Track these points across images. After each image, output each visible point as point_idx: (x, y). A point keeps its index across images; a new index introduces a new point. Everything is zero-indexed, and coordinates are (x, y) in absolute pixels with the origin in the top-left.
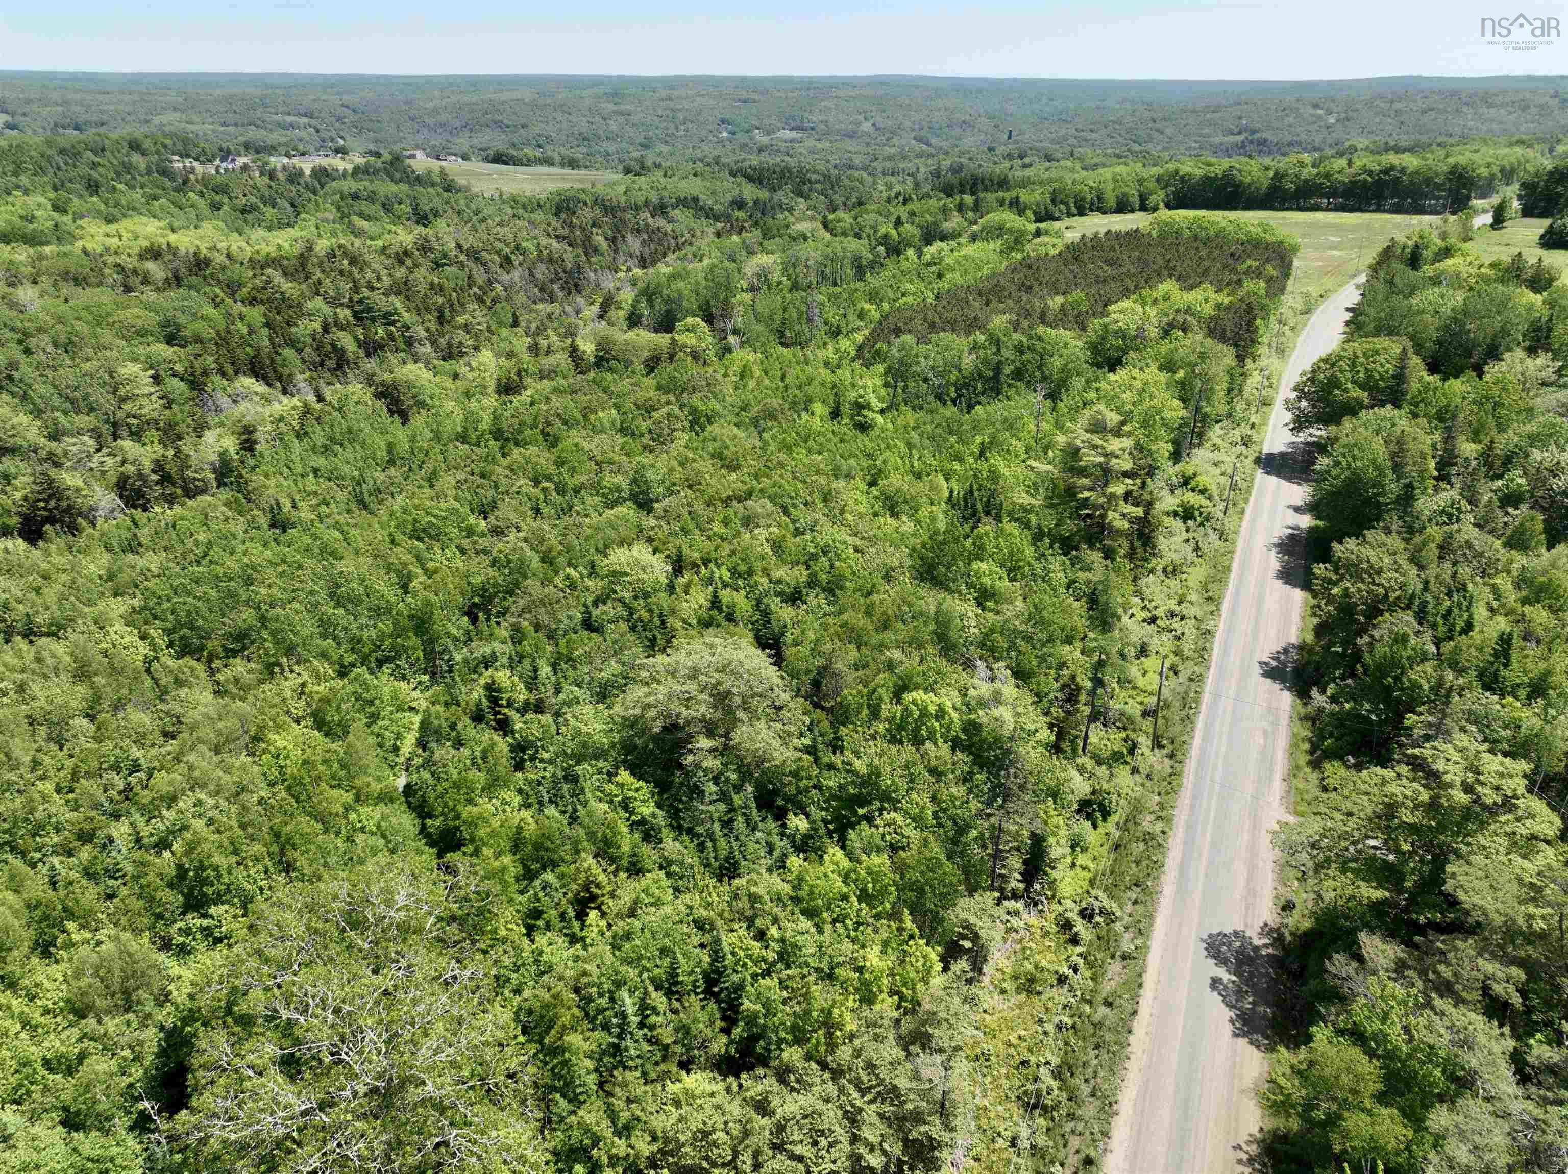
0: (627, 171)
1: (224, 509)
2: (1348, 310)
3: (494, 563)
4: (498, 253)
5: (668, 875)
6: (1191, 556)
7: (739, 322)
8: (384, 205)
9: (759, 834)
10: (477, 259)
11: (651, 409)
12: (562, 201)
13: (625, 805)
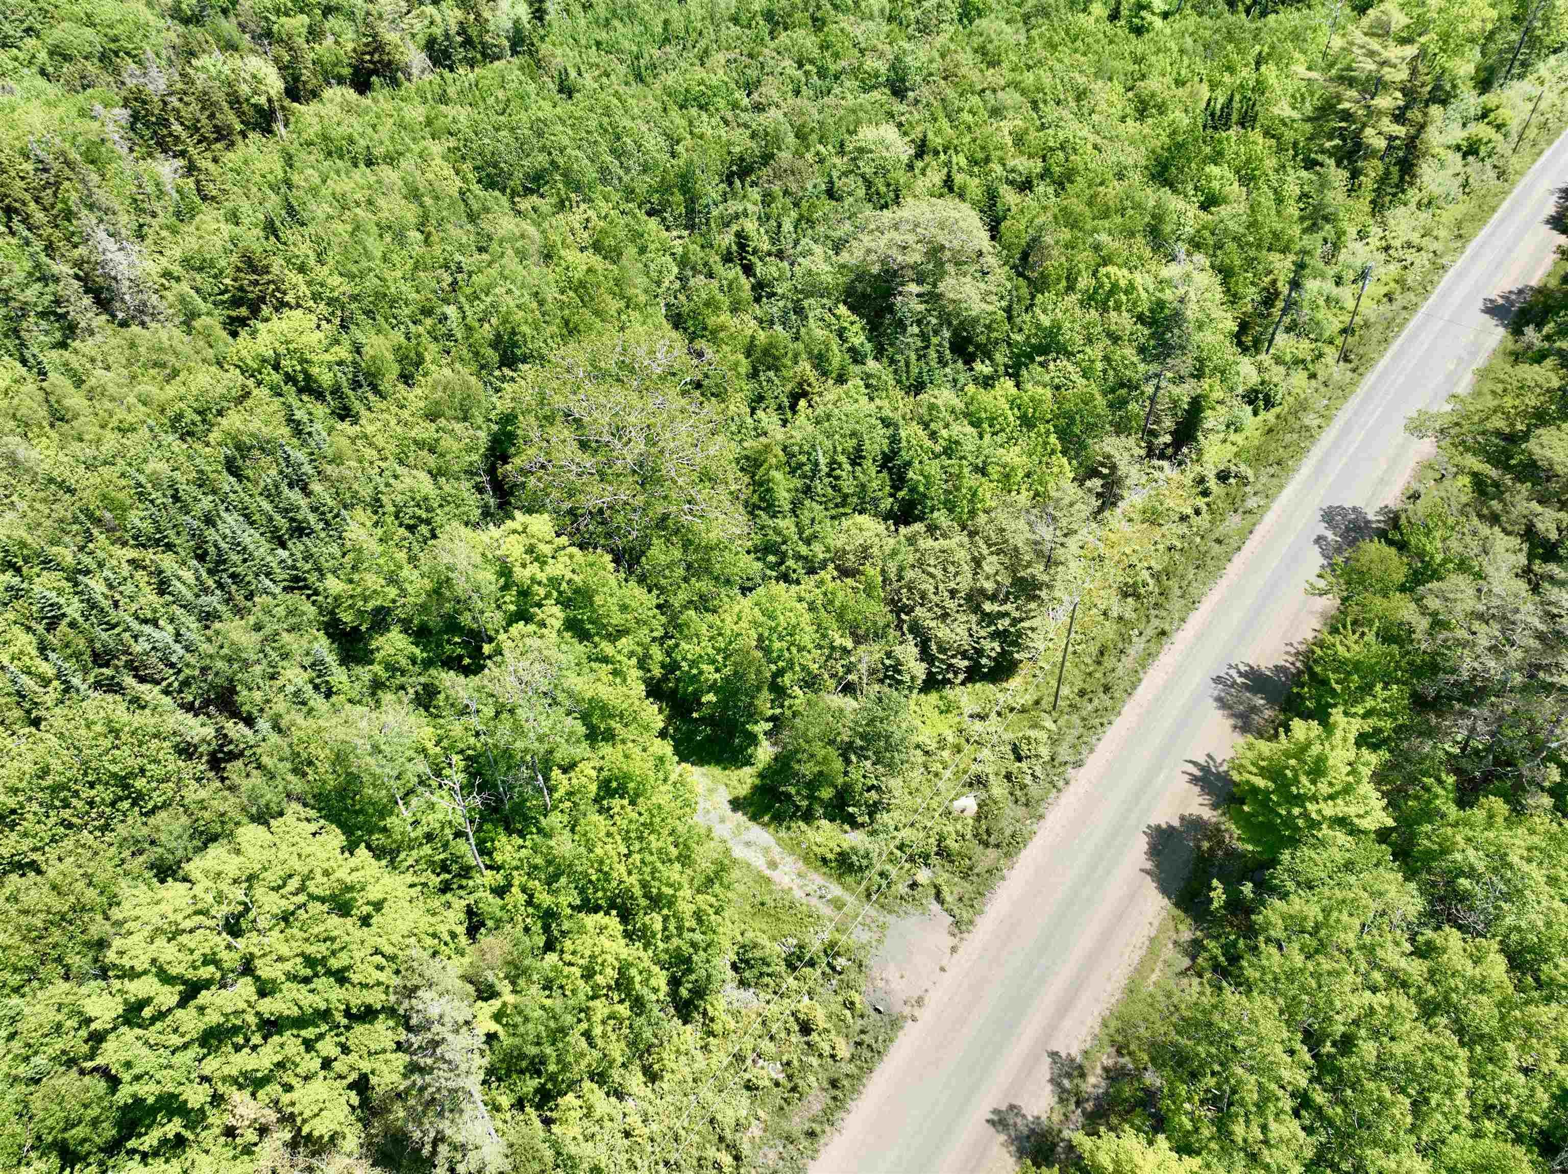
1: (518, 73)
3: (753, 136)
5: (867, 386)
6: (1456, 191)
9: (948, 370)
13: (841, 334)
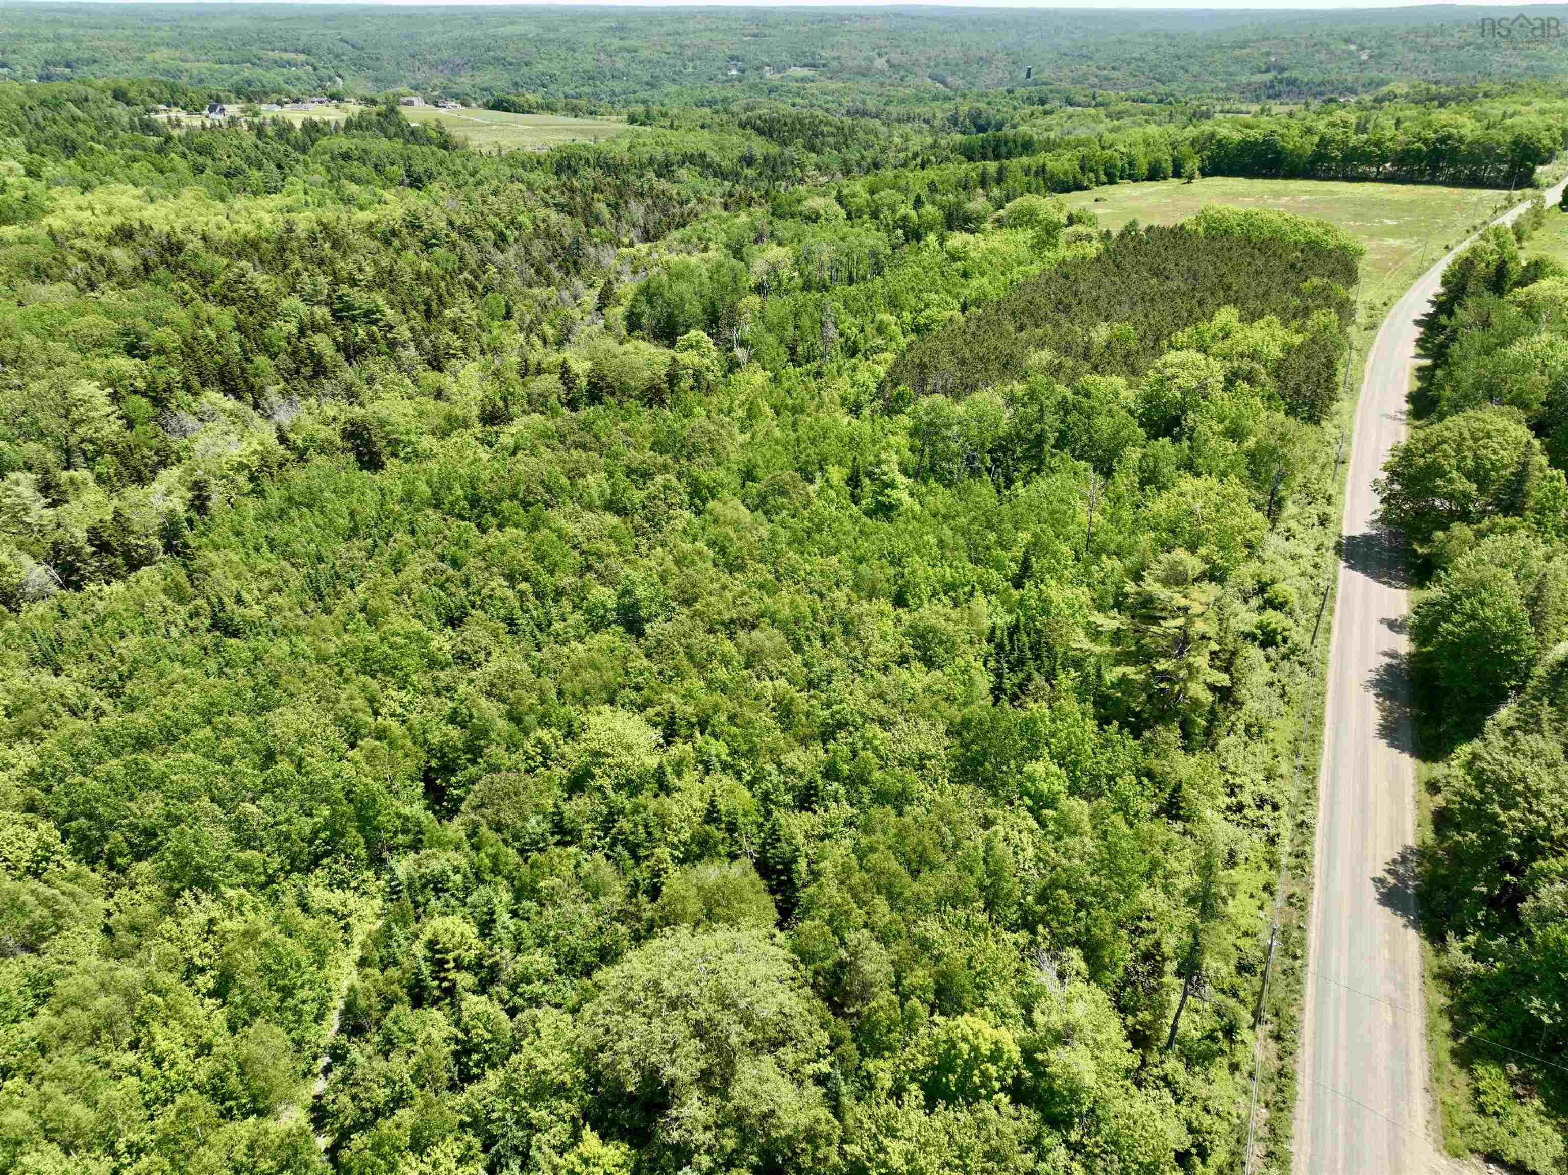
0: (632, 120)
1: (163, 597)
2: (1418, 323)
4: (492, 228)
6: (1278, 704)
7: (746, 331)
8: (376, 166)
10: (469, 237)
11: (646, 475)
12: (563, 158)
